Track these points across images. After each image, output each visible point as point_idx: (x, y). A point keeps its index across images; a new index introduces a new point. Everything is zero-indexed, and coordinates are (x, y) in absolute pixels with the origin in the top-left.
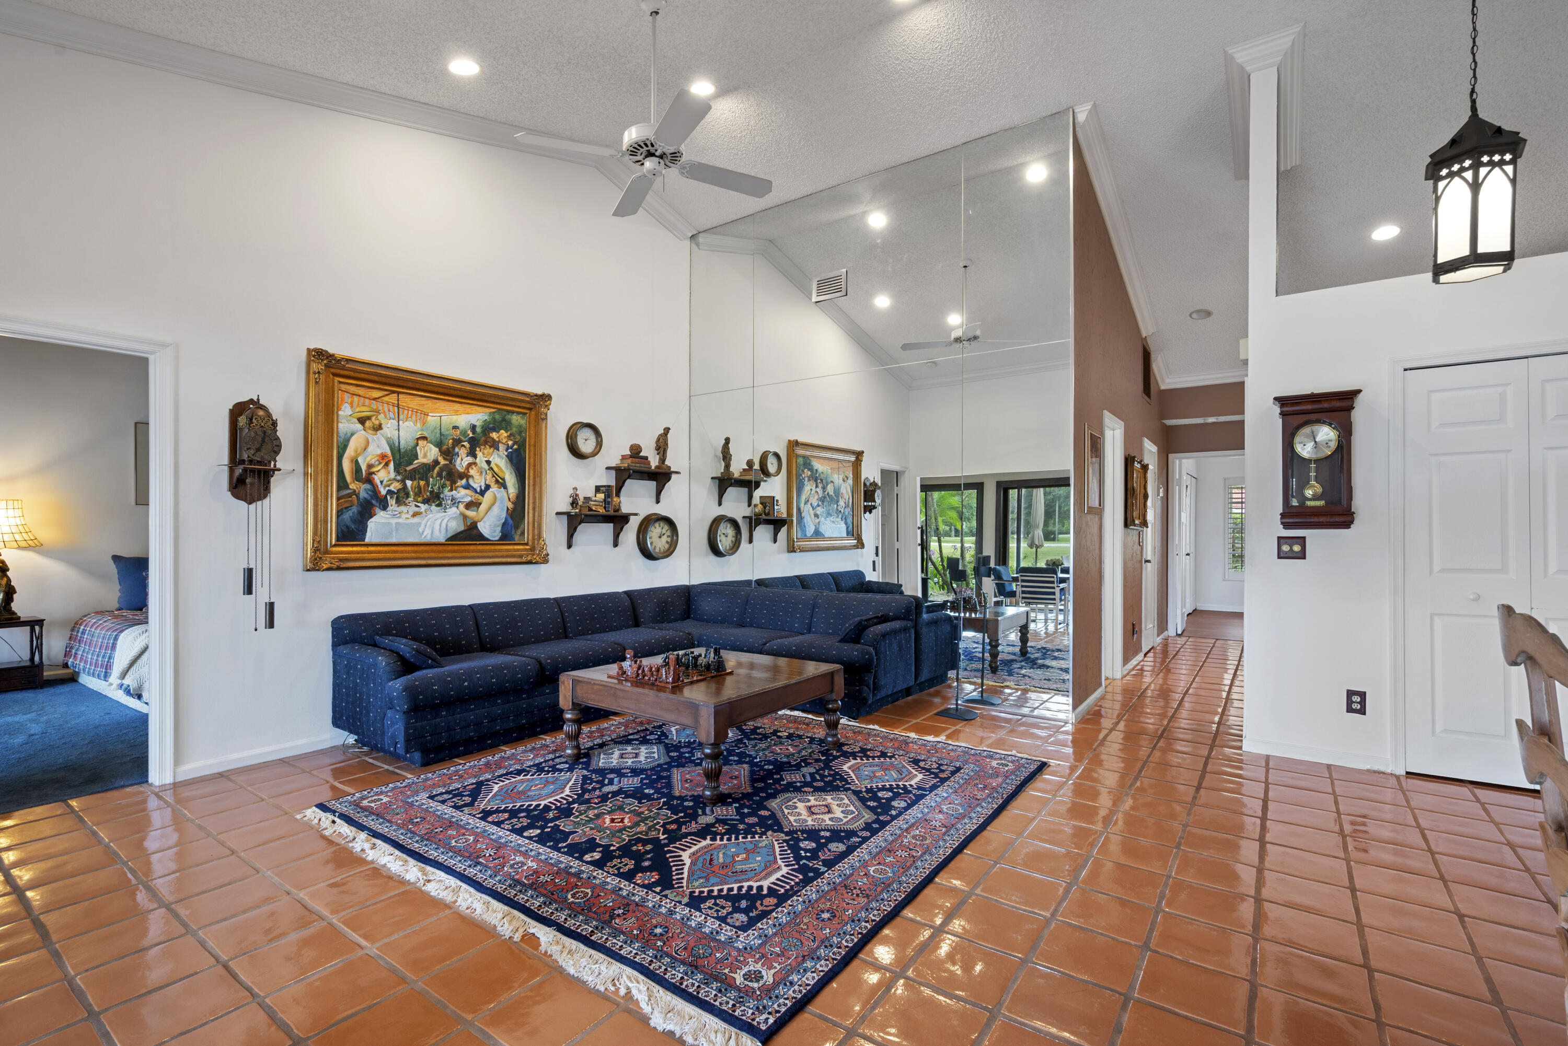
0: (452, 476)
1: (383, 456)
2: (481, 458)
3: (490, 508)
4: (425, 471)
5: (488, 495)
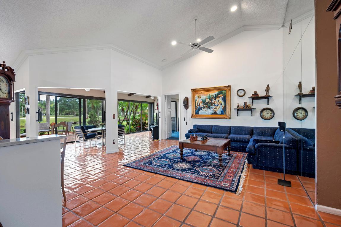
0: (212, 104)
2: (217, 100)
3: (219, 109)
4: (207, 103)
5: (218, 106)
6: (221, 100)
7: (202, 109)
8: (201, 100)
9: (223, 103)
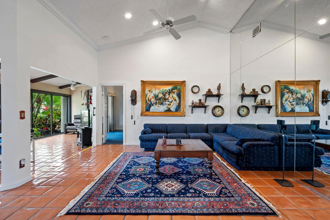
0: (165, 99)
1: (153, 97)
2: (171, 95)
3: (173, 105)
4: (160, 99)
6: (175, 96)
7: (154, 105)
8: (152, 95)
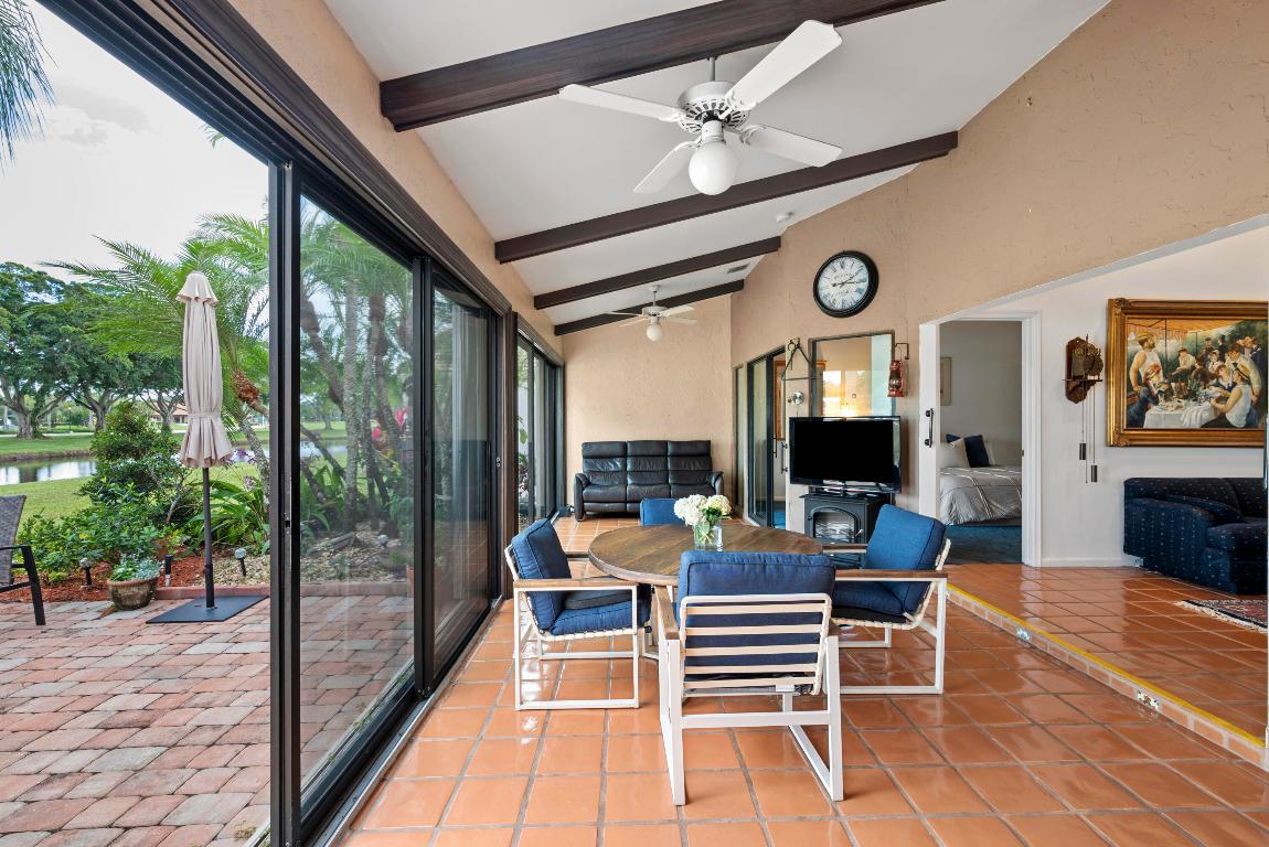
0: (1206, 377)
1: (1156, 366)
2: (1229, 361)
5: (1235, 390)
6: (1245, 362)
8: (1153, 359)
9: (1254, 376)
